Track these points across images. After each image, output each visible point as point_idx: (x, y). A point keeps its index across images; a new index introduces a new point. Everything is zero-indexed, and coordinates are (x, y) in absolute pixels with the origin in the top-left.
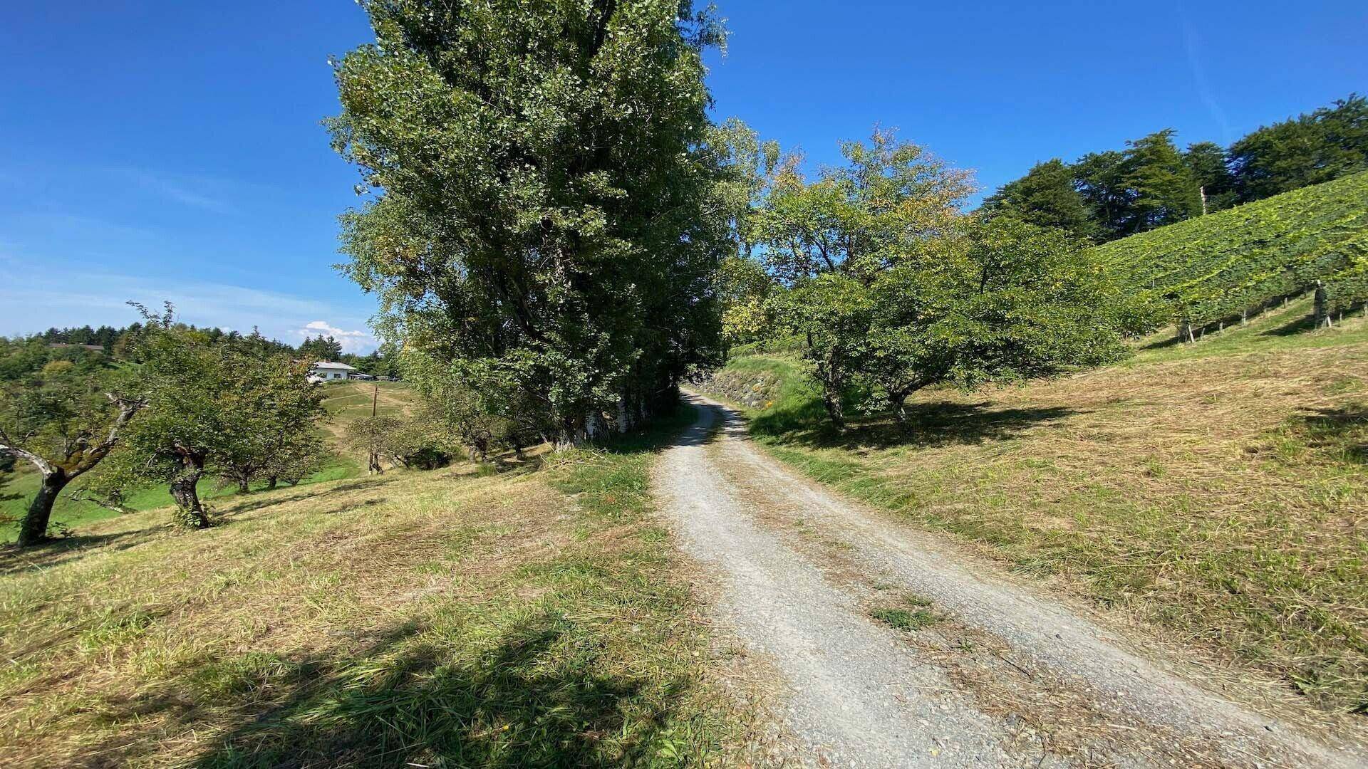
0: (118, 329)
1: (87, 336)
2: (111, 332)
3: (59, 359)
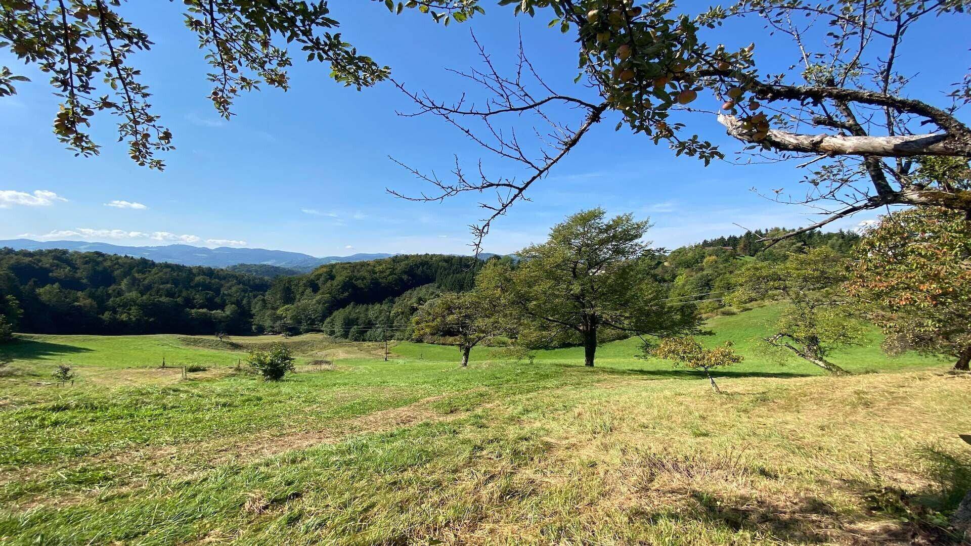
0: (738, 236)
1: (722, 242)
2: (735, 238)
3: (710, 255)
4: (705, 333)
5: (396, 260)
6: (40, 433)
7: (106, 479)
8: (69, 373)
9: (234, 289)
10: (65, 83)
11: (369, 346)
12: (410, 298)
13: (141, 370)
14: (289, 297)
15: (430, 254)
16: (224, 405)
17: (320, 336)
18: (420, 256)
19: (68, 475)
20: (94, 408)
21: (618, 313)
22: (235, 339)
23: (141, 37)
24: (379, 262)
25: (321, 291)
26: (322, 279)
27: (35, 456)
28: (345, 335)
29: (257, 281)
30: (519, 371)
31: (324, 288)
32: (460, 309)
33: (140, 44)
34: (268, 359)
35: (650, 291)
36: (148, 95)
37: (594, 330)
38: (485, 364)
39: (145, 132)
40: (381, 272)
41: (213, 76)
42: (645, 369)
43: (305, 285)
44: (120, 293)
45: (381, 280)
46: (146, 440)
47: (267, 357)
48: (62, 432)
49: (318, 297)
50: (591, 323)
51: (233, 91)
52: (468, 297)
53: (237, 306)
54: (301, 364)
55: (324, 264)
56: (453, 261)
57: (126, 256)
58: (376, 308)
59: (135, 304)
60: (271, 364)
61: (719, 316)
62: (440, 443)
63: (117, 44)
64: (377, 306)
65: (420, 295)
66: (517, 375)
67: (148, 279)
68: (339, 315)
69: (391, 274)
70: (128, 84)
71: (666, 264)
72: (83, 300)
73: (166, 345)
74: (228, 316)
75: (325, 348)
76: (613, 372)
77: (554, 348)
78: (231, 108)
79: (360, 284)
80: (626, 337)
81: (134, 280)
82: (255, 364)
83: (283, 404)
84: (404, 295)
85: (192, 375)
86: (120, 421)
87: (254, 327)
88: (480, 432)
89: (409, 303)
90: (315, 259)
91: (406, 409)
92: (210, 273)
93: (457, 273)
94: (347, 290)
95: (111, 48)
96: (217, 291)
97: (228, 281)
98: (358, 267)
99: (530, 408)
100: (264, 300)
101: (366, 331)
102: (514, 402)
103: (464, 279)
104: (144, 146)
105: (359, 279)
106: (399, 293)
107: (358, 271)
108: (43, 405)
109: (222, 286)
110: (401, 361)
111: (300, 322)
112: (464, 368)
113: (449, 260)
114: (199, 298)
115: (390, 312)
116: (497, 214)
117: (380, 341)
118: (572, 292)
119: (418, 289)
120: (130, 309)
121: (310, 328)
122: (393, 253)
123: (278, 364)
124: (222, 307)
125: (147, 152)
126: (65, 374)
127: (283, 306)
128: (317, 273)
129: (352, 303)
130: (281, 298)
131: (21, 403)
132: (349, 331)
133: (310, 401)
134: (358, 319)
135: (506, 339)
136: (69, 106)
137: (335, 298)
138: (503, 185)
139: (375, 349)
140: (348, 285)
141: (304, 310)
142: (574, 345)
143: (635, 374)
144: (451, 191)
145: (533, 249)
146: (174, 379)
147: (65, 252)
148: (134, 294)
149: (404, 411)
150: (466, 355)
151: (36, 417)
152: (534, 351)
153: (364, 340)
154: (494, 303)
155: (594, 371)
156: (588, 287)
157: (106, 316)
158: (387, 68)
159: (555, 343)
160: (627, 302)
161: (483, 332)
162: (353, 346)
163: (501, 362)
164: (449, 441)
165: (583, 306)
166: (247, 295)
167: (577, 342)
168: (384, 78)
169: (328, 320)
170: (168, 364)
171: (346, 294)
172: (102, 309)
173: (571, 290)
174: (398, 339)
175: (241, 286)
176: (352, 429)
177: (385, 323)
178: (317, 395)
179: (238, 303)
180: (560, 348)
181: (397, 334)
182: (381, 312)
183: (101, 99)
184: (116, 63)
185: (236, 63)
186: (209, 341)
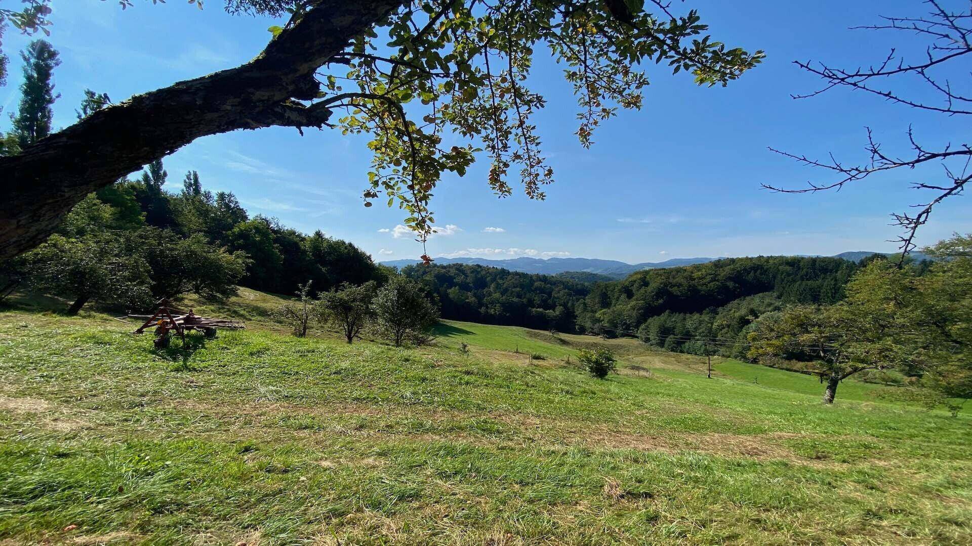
5: (719, 264)
6: (459, 388)
7: (498, 431)
8: (467, 349)
9: (562, 293)
10: (493, 148)
11: (688, 359)
12: (739, 308)
13: (503, 353)
14: (605, 303)
15: (765, 255)
16: (567, 392)
17: (635, 342)
18: (751, 259)
19: (477, 423)
20: (486, 376)
22: (564, 336)
23: (539, 99)
24: (697, 267)
25: (635, 297)
26: (636, 285)
27: (458, 403)
28: (661, 344)
29: (579, 286)
30: (933, 425)
31: (638, 294)
32: (820, 326)
33: (538, 105)
34: (594, 358)
36: (540, 143)
38: (865, 406)
39: (536, 173)
40: (700, 278)
41: (581, 115)
43: (620, 291)
44: (490, 294)
45: (700, 287)
46: (519, 408)
47: (592, 355)
48: (470, 390)
49: (633, 303)
51: (596, 123)
52: (834, 312)
53: (565, 308)
54: (621, 367)
55: (638, 270)
56: (801, 264)
57: (493, 267)
58: (695, 317)
59: (499, 303)
60: (596, 362)
62: (810, 492)
63: (524, 109)
64: (696, 316)
65: (751, 306)
66: (929, 430)
67: (506, 284)
68: (654, 322)
69: (713, 280)
70: (527, 138)
72: (471, 298)
73: (516, 335)
74: (558, 316)
75: (640, 354)
78: (591, 138)
79: (675, 291)
81: (498, 284)
82: (583, 361)
83: (614, 402)
84: (730, 305)
85: (536, 362)
86: (502, 389)
87: (577, 327)
88: (871, 494)
89: (737, 315)
90: (630, 266)
91: (749, 438)
92: (544, 279)
93: (807, 280)
94: (662, 298)
95: (519, 113)
96: (550, 294)
97: (558, 286)
98: (674, 273)
99: (959, 482)
100: (585, 304)
101: (684, 343)
102: (928, 468)
103: (820, 287)
104: (535, 184)
105: (674, 286)
106: (723, 303)
107: (674, 278)
108: (460, 369)
109: (553, 290)
110: (728, 382)
111: (616, 327)
112: (829, 405)
113: (795, 263)
114: (537, 300)
115: (712, 324)
116: (945, 195)
117: (701, 354)
119: (748, 298)
120: (495, 306)
121: (625, 332)
122: (714, 257)
123: (603, 364)
124: (553, 307)
125: (536, 188)
126: (464, 349)
127: (601, 310)
128: (630, 280)
129: (667, 311)
130: (599, 303)
131: (449, 366)
132: (664, 341)
133: (640, 406)
134: (674, 328)
135: (898, 375)
136: (496, 163)
137: (649, 304)
138: (954, 153)
139: (696, 363)
140: (662, 292)
141: (619, 315)
144: (855, 173)
145: (960, 241)
146: (523, 363)
147: (461, 265)
148: (497, 295)
149: (749, 441)
150: (833, 387)
151: (457, 376)
152: (958, 400)
153: (682, 352)
154: (881, 322)
157: (483, 310)
158: (760, 52)
161: (863, 361)
162: (669, 356)
163: (897, 408)
164: (823, 494)
166: (571, 298)
168: (755, 64)
169: (643, 326)
170: (520, 350)
171: (661, 301)
172: (481, 304)
174: (723, 356)
175: (567, 290)
176: (687, 444)
177: (706, 336)
178: (644, 401)
179: (565, 305)
181: (722, 350)
182: (701, 322)
183: (514, 153)
184: (522, 123)
185: (600, 98)
186: (545, 335)
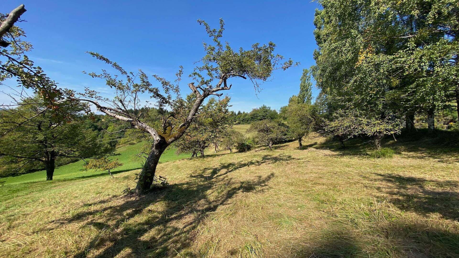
4: (117, 155)
21: (70, 149)
35: (89, 137)
37: (54, 160)
42: (85, 176)
50: (51, 156)
61: (128, 145)
71: (103, 120)
76: (65, 180)
77: (21, 174)
80: (77, 161)
118: (37, 139)
142: (38, 170)
143: (79, 179)
152: (5, 178)
155: (52, 182)
156: (50, 136)
159: (23, 170)
160: (75, 143)
165: (46, 147)
167: (40, 168)
173: (37, 138)
180: (27, 173)
